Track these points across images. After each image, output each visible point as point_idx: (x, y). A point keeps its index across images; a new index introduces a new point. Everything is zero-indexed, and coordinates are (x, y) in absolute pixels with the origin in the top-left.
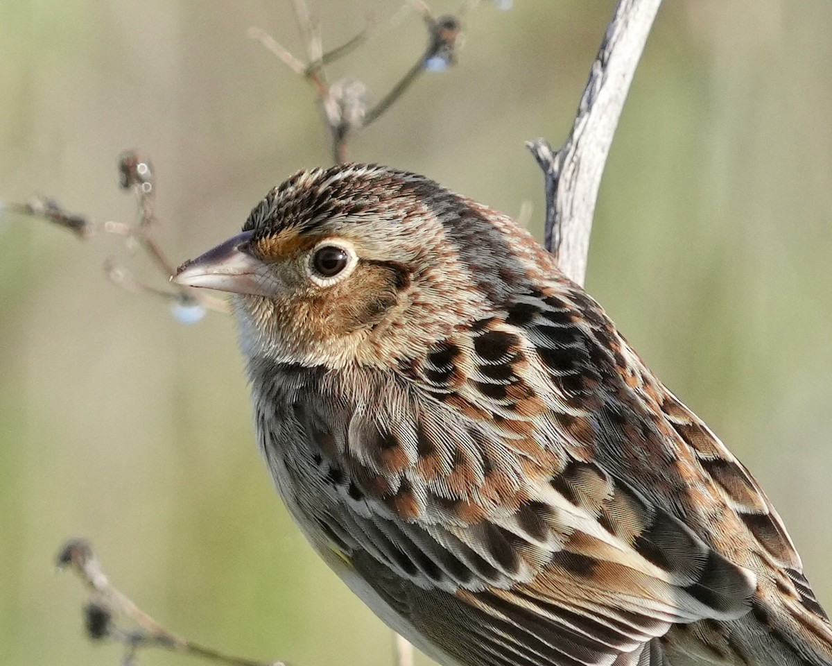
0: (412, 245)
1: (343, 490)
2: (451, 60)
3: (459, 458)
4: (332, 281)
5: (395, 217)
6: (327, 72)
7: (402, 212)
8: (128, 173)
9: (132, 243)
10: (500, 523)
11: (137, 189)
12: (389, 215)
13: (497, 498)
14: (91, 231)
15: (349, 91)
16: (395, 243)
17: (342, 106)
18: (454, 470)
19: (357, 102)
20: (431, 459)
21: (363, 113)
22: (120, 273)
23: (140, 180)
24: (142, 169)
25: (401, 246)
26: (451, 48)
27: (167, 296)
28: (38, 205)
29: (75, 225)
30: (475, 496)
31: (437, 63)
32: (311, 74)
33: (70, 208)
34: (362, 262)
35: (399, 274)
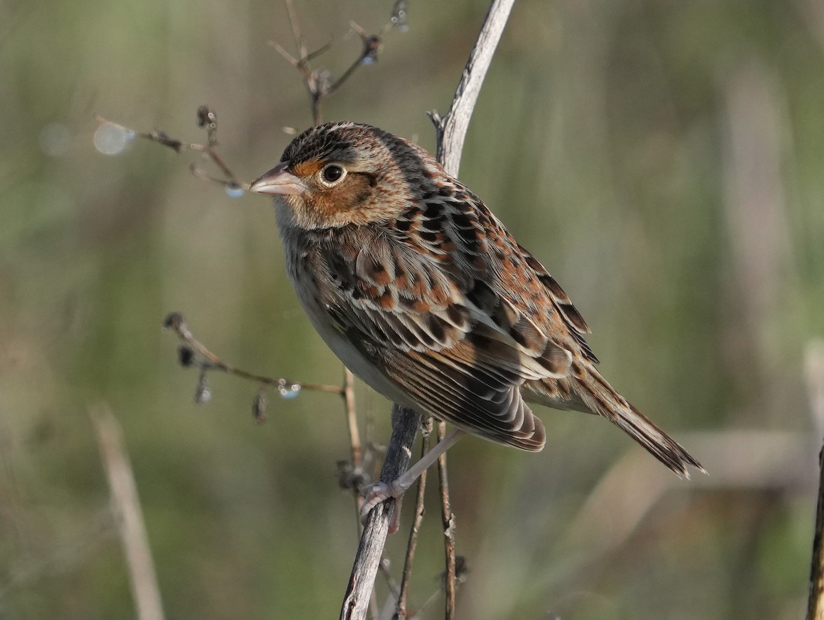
0: (376, 163)
1: (349, 294)
2: (375, 59)
3: (417, 278)
4: (334, 184)
5: (366, 148)
6: (308, 64)
7: (369, 145)
8: (203, 118)
9: (206, 156)
10: (438, 314)
11: (208, 126)
12: (363, 147)
13: (436, 301)
14: (183, 148)
15: (321, 75)
16: (368, 162)
17: (318, 82)
18: (414, 285)
19: (326, 81)
20: (402, 278)
21: (329, 86)
22: (199, 171)
23: (210, 122)
24: (211, 115)
25: (371, 163)
26: (376, 52)
27: (224, 183)
28: (155, 135)
29: (175, 145)
30: (425, 298)
31: (368, 60)
32: (301, 65)
33: (173, 137)
34: (349, 173)
35: (371, 179)
